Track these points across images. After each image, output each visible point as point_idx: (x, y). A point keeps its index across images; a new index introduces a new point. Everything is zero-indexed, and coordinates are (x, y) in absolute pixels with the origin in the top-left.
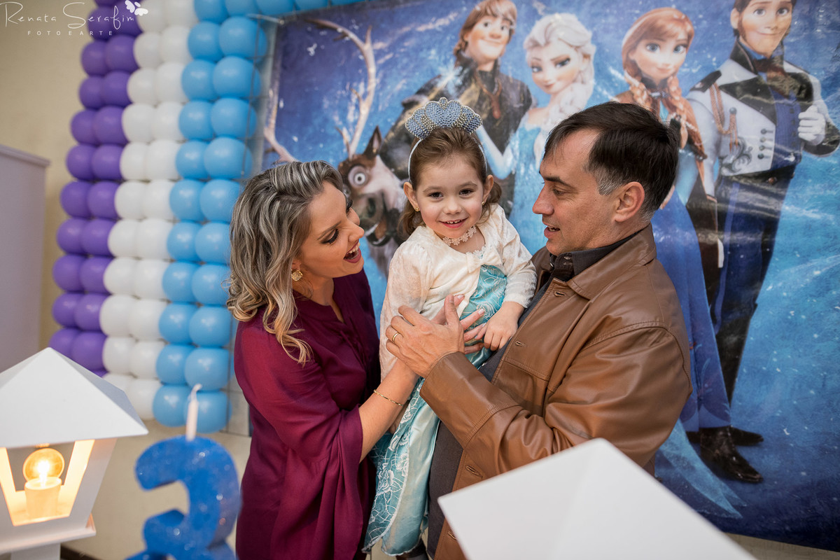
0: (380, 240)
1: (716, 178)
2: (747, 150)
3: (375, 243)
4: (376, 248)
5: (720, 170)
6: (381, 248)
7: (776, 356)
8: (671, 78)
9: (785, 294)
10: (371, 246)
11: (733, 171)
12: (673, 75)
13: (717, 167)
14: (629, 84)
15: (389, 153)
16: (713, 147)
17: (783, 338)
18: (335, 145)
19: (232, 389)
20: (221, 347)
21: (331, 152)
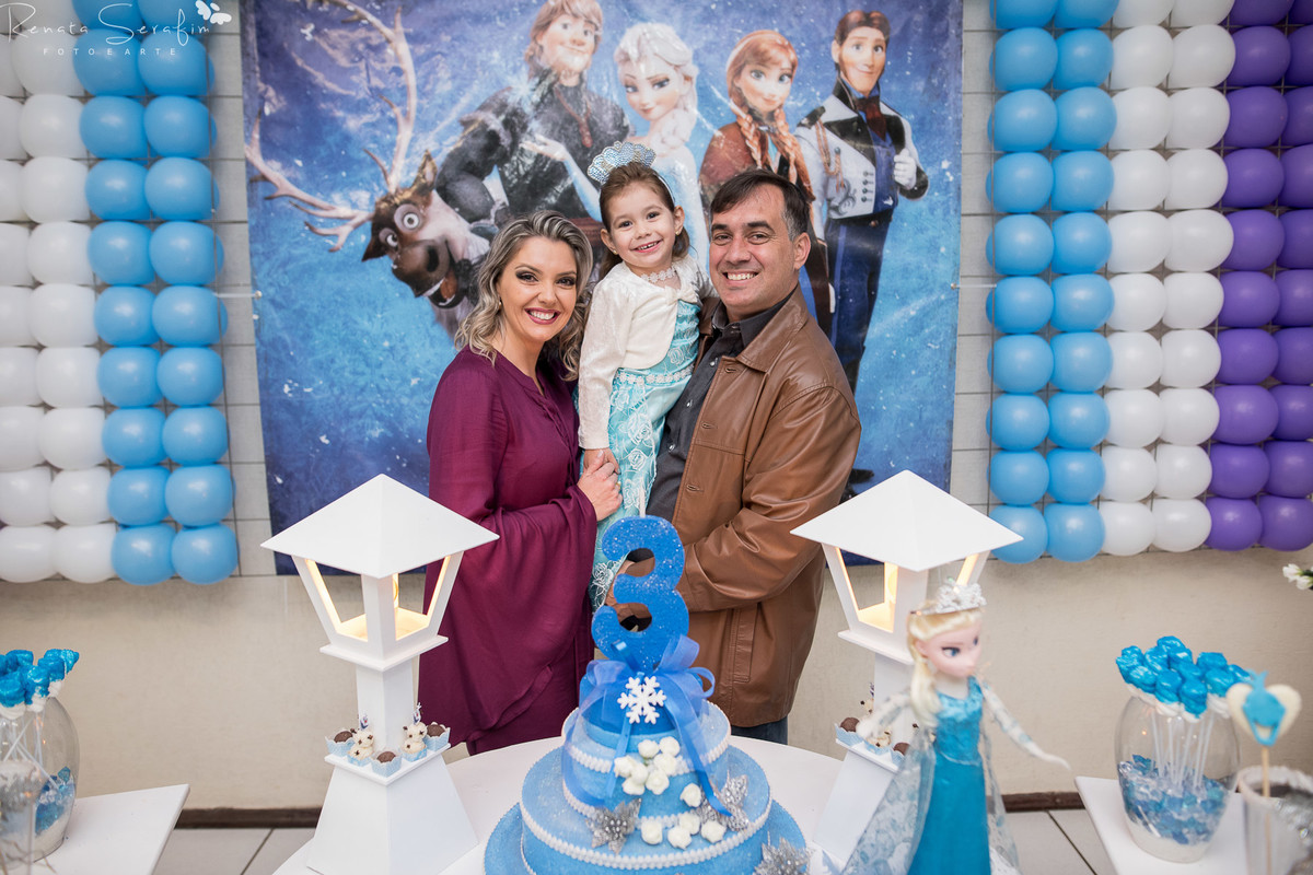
0: (449, 301)
1: (825, 220)
2: (852, 192)
3: (441, 304)
4: (444, 310)
5: (828, 213)
6: (451, 310)
7: (882, 395)
8: (778, 111)
9: (888, 335)
10: (437, 309)
11: (840, 214)
12: (780, 107)
13: (825, 209)
14: (738, 116)
15: (449, 187)
16: (821, 189)
17: (887, 377)
18: (366, 174)
19: (238, 517)
20: (216, 463)
21: (360, 184)
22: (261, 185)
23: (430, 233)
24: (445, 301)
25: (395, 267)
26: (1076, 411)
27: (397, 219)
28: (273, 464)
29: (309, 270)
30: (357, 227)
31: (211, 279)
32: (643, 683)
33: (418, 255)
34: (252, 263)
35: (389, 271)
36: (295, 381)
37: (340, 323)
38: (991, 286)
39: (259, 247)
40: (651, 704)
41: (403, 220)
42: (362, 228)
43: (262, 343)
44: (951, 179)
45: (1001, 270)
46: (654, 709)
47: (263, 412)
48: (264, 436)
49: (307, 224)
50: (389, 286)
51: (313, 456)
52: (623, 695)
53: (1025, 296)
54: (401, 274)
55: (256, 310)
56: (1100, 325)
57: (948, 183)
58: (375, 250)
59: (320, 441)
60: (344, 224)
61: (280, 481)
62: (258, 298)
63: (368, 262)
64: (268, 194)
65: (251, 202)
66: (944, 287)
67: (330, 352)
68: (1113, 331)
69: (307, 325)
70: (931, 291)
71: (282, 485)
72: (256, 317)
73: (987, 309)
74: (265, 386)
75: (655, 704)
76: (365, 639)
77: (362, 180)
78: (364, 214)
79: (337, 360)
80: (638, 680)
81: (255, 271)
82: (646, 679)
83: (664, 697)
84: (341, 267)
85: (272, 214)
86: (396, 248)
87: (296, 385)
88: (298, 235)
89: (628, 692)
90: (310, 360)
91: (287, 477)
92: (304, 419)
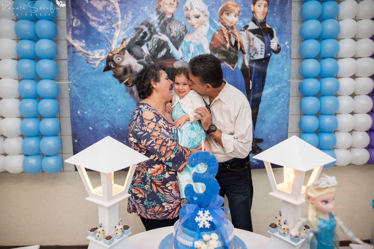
0: (130, 85)
1: (249, 60)
2: (257, 51)
3: (128, 86)
4: (129, 88)
5: (250, 58)
6: (131, 87)
7: (266, 115)
8: (234, 26)
9: (268, 96)
10: (127, 87)
11: (253, 58)
12: (235, 25)
13: (249, 57)
14: (221, 27)
15: (131, 49)
16: (248, 50)
17: (268, 109)
18: (105, 45)
19: (63, 153)
20: (56, 135)
21: (103, 48)
22: (71, 48)
23: (125, 63)
24: (129, 85)
25: (114, 74)
26: (327, 120)
27: (114, 59)
28: (74, 136)
29: (86, 75)
30: (102, 61)
31: (55, 77)
32: (204, 212)
33: (121, 70)
34: (68, 72)
35: (112, 75)
36: (81, 110)
37: (96, 91)
38: (301, 81)
39: (71, 67)
40: (207, 221)
41: (116, 59)
42: (103, 61)
43: (71, 98)
44: (288, 47)
45: (303, 76)
46: (208, 222)
47: (71, 119)
48: (72, 127)
49: (86, 60)
50: (111, 80)
51: (87, 133)
52: (197, 217)
53: (311, 84)
54: (115, 76)
55: (69, 87)
56: (335, 93)
57: (287, 49)
58: (107, 68)
59: (89, 129)
60: (98, 60)
61: (76, 141)
62: (70, 83)
63: (105, 72)
64: (74, 51)
65: (68, 53)
66: (286, 81)
67: (93, 101)
68: (338, 95)
69: (86, 93)
70: (282, 83)
71: (77, 143)
72: (69, 89)
73: (299, 88)
74: (72, 111)
75: (209, 220)
76: (101, 195)
77: (103, 47)
78: (104, 57)
79: (95, 103)
80: (202, 212)
81: (69, 75)
82: (205, 211)
83: (212, 218)
84: (97, 74)
85: (75, 57)
86: (114, 68)
87: (82, 111)
88: (83, 64)
89: (198, 216)
90: (86, 103)
91: (79, 140)
92: (84, 122)
